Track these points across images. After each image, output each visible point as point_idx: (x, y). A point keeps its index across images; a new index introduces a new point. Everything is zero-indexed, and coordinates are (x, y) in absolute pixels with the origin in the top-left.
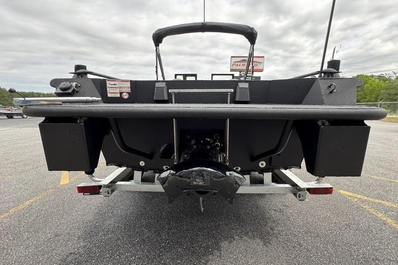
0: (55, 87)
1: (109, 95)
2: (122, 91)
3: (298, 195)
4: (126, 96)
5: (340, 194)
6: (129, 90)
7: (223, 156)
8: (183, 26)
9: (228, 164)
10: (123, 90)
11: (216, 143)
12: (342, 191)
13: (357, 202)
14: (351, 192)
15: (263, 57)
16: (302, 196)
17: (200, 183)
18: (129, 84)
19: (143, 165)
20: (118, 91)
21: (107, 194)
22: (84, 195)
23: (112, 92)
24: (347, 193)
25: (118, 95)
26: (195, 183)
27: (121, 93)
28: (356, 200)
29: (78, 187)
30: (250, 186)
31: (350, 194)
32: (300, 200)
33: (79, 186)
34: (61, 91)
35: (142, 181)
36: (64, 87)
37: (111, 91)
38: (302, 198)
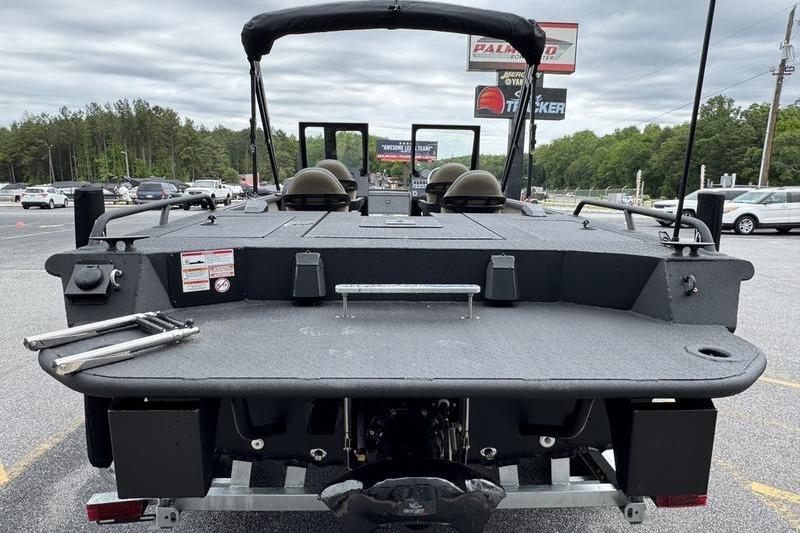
0: (59, 276)
1: (186, 289)
2: (215, 276)
3: (626, 510)
4: (223, 286)
5: (749, 493)
6: (231, 272)
7: (457, 430)
8: (333, 11)
9: (468, 447)
10: (217, 273)
11: (441, 401)
12: (755, 486)
13: (785, 514)
14: (779, 487)
15: (575, 26)
16: (637, 513)
17: (418, 511)
18: (230, 258)
19: (260, 447)
20: (206, 276)
21: (168, 523)
22: (98, 523)
23: (193, 280)
24: (767, 490)
25: (207, 287)
26: (406, 511)
27: (213, 281)
28: (785, 508)
29: (90, 507)
30: (520, 489)
31: (775, 493)
32: (632, 523)
33: (91, 502)
34: (80, 292)
35: (251, 486)
36: (88, 279)
37: (191, 279)
38: (635, 518)
